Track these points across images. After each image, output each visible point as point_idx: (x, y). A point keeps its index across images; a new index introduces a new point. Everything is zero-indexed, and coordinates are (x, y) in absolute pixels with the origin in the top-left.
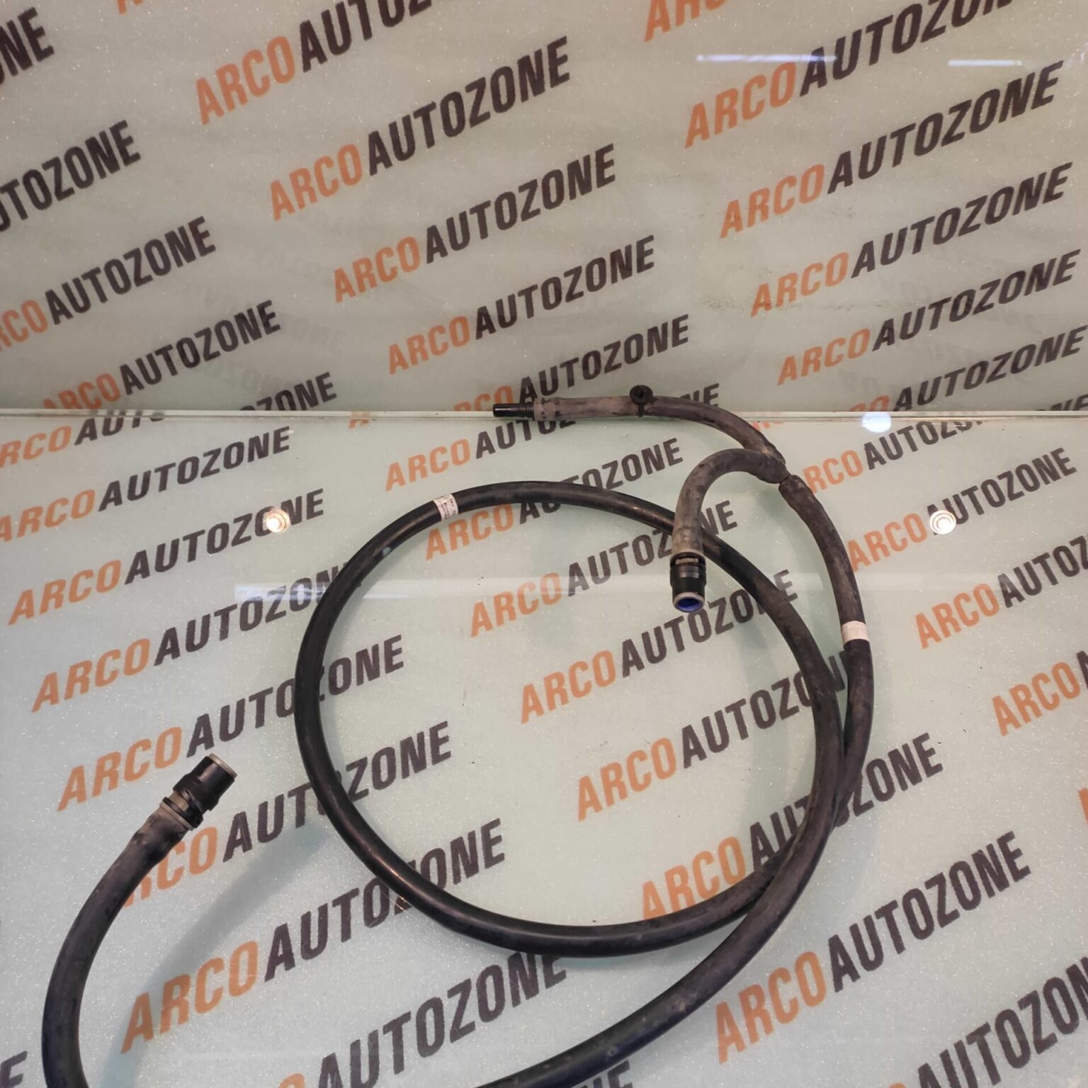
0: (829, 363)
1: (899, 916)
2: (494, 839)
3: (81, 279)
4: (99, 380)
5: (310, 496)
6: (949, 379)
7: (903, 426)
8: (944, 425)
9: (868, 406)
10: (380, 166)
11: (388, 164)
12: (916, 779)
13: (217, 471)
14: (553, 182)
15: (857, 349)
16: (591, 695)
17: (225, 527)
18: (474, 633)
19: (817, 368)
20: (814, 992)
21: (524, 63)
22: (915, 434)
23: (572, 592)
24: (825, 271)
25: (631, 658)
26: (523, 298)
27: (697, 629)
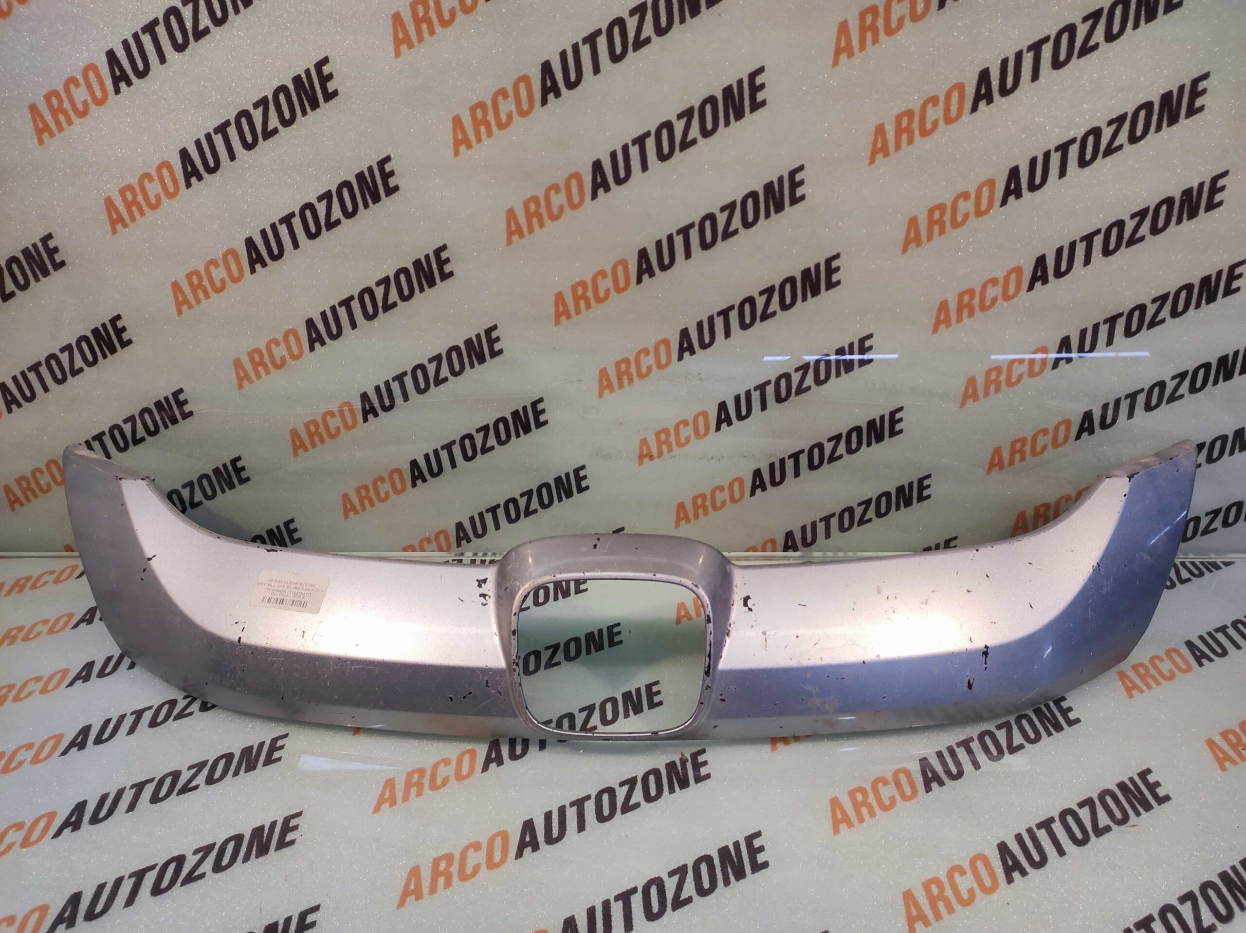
0: (715, 508)
2: (308, 924)
9: (759, 548)
10: (317, 345)
11: (323, 343)
12: (740, 875)
14: (454, 355)
15: (737, 496)
16: (446, 790)
19: (706, 513)
21: (417, 263)
24: (691, 425)
26: (445, 451)
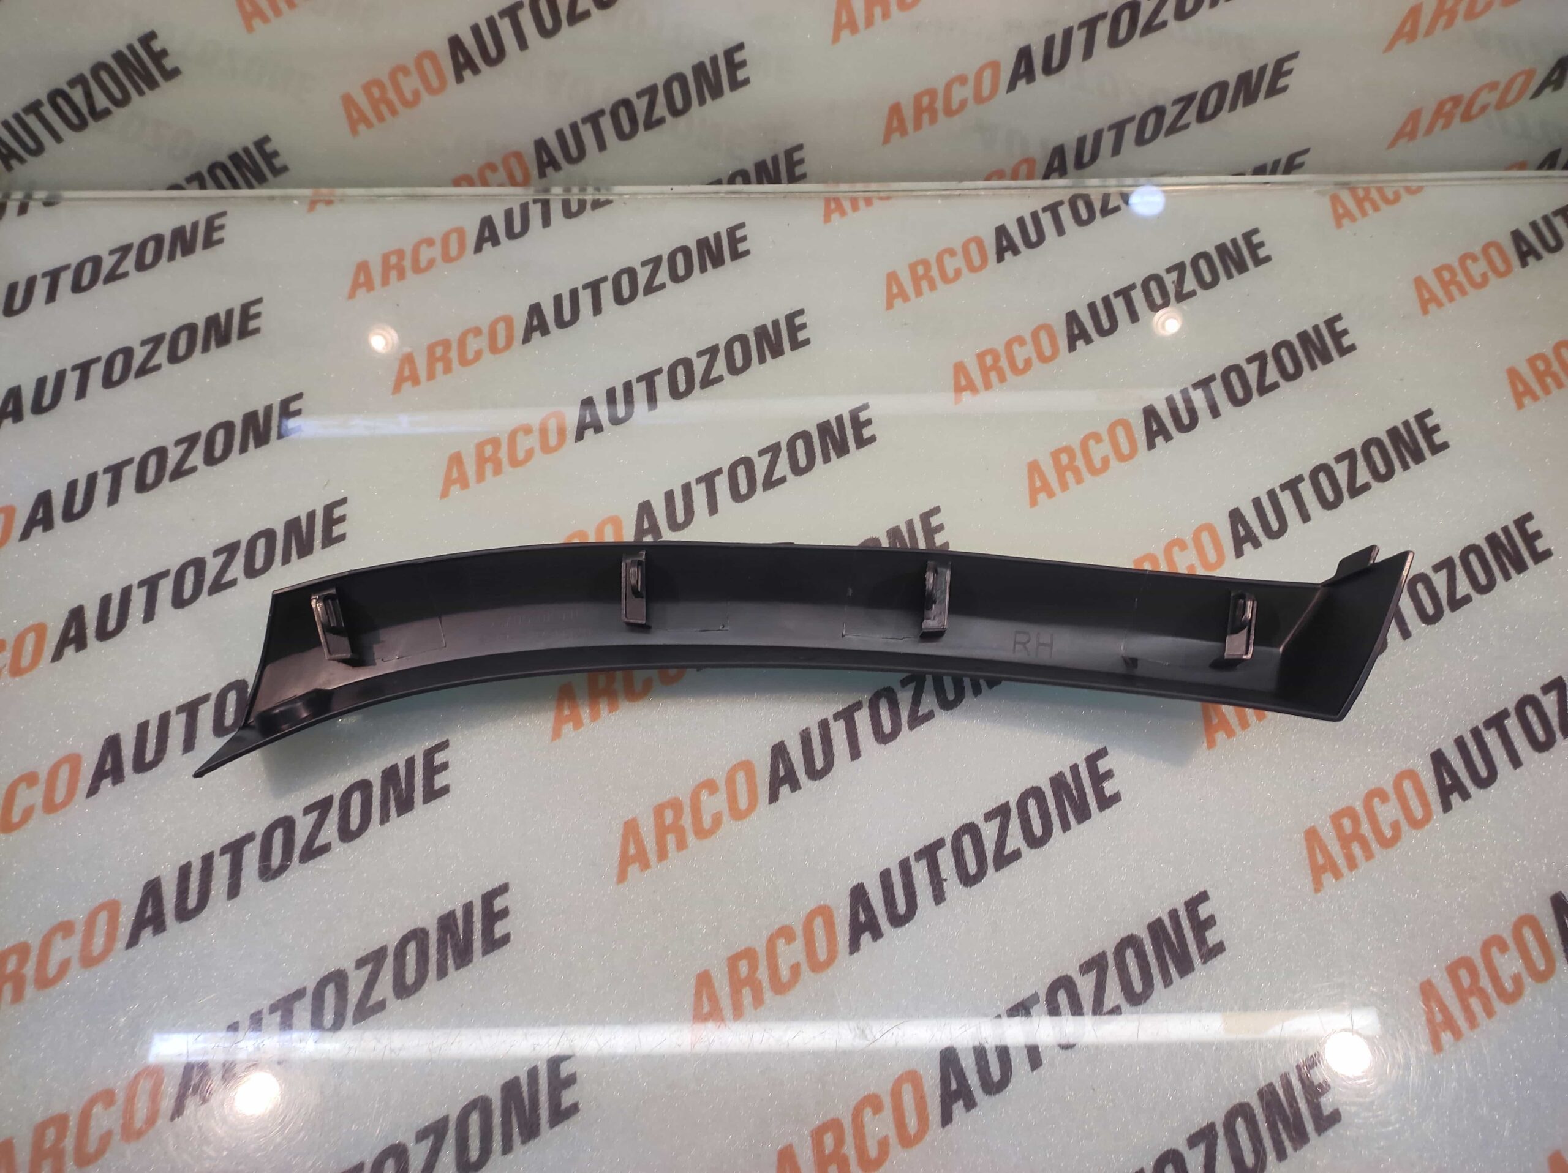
1: (945, 858)
5: (245, 308)
6: (1114, 131)
7: (1049, 201)
8: (1106, 198)
13: (125, 275)
17: (128, 352)
18: (445, 494)
20: (822, 955)
22: (1065, 212)
23: (580, 437)
25: (646, 525)
27: (738, 484)
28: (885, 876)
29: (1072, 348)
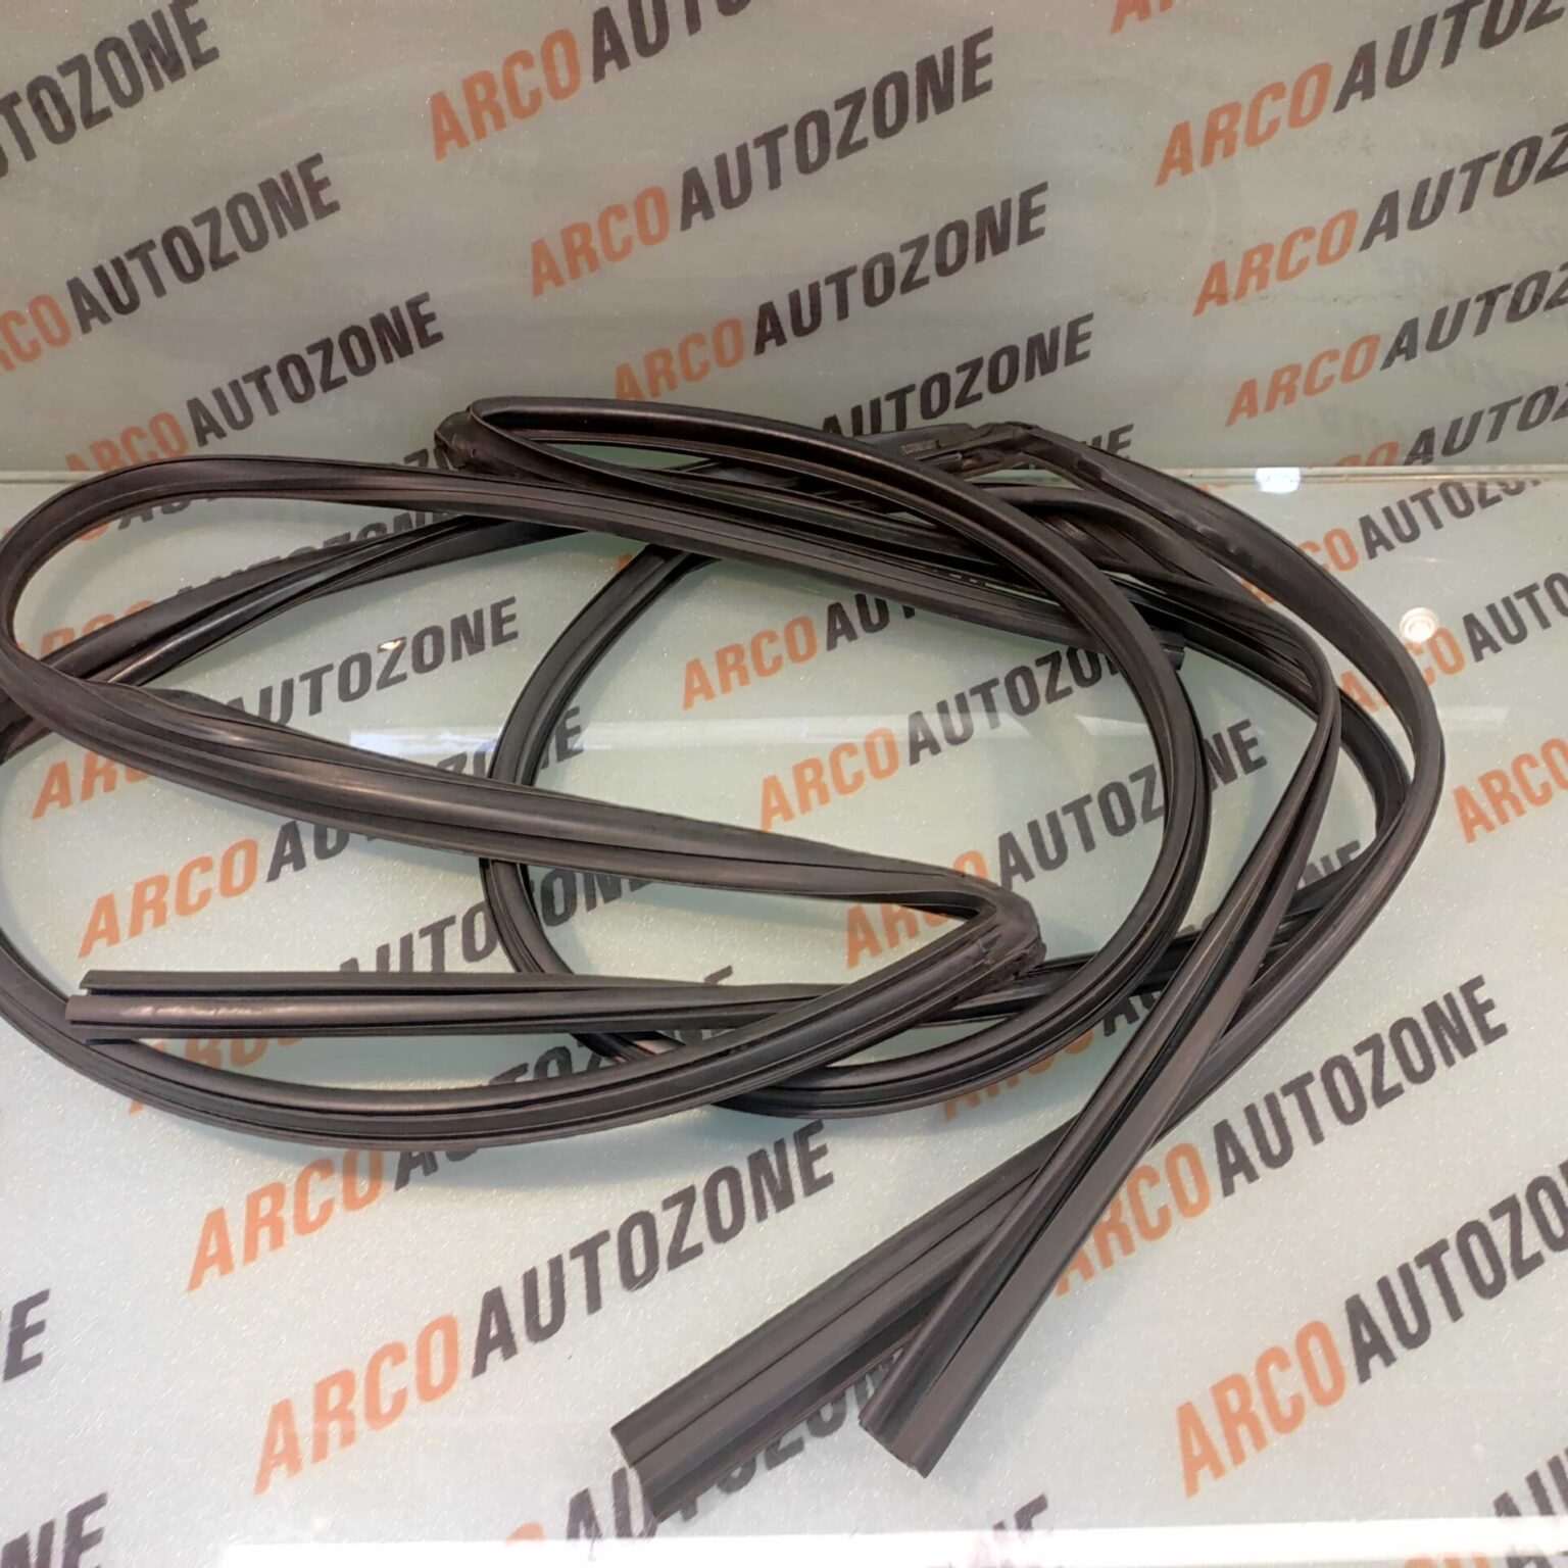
1: (1452, 1261)
3: (123, 258)
4: (154, 422)
5: (496, 609)
6: (1495, 414)
7: (1417, 489)
8: (1481, 487)
20: (1327, 1382)
22: (1437, 501)
23: (914, 758)
25: (1012, 862)
27: (1113, 815)
28: (1384, 1285)
29: (1478, 657)
